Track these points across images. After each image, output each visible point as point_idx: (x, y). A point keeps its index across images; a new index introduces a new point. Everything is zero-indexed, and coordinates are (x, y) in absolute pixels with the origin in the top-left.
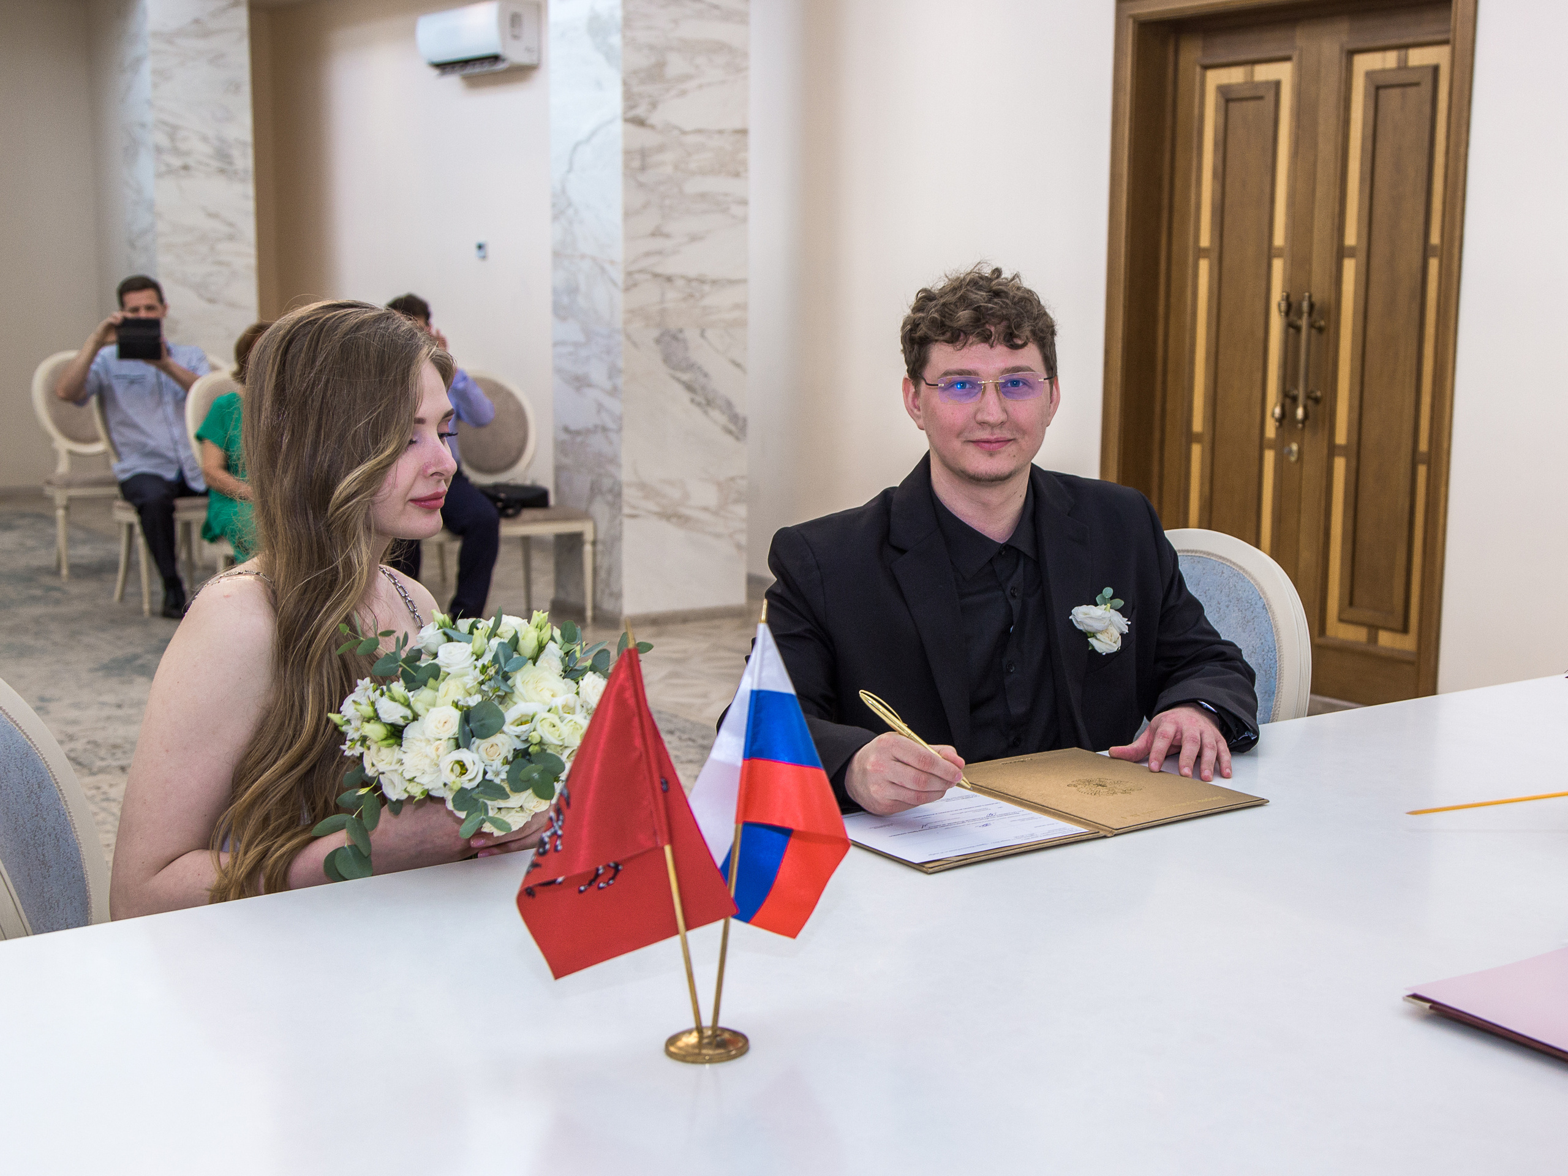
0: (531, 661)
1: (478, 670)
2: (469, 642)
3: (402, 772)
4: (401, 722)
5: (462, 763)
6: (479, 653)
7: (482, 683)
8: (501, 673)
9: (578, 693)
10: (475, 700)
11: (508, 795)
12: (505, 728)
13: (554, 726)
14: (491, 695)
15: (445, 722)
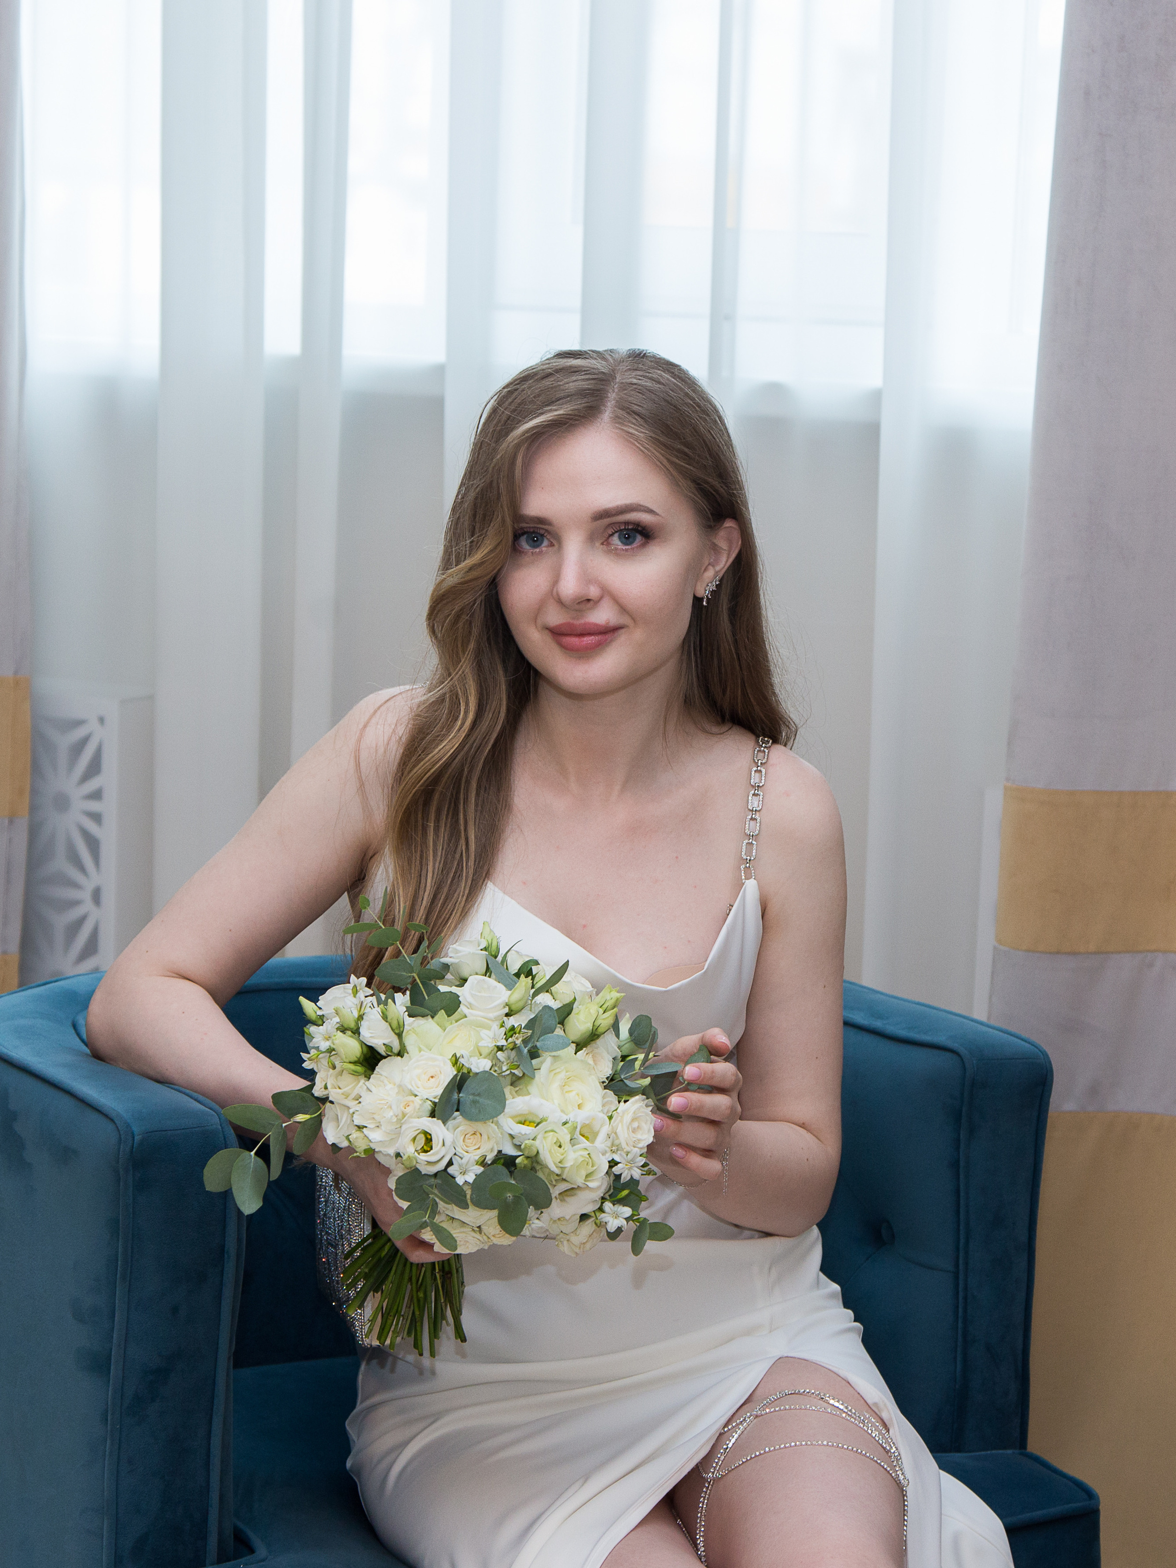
0: (574, 1045)
1: (503, 1030)
2: (510, 987)
3: (354, 1113)
4: (382, 1051)
5: (429, 1137)
6: (514, 1008)
7: (500, 1048)
8: (529, 1046)
9: (610, 1118)
10: (480, 1065)
11: (468, 1205)
12: (501, 1118)
13: (560, 1146)
14: (504, 1068)
15: (432, 1077)
